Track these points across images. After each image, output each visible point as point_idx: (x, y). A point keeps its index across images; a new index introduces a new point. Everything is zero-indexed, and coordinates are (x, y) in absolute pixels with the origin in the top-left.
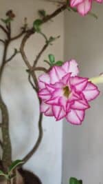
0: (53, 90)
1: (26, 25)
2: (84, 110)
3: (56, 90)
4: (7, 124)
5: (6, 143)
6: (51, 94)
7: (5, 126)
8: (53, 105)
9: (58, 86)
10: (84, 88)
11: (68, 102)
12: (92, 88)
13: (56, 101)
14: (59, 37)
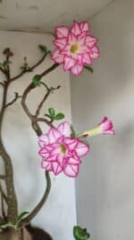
0: (50, 149)
1: (26, 65)
2: (78, 165)
3: (54, 148)
4: (12, 176)
5: (11, 197)
6: (50, 152)
7: (9, 179)
8: (52, 161)
9: (55, 145)
10: (76, 147)
11: (64, 158)
12: (83, 145)
13: (54, 158)
14: (59, 87)
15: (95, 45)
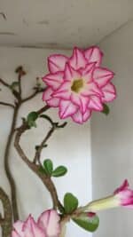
1: (39, 85)
15: (109, 82)
